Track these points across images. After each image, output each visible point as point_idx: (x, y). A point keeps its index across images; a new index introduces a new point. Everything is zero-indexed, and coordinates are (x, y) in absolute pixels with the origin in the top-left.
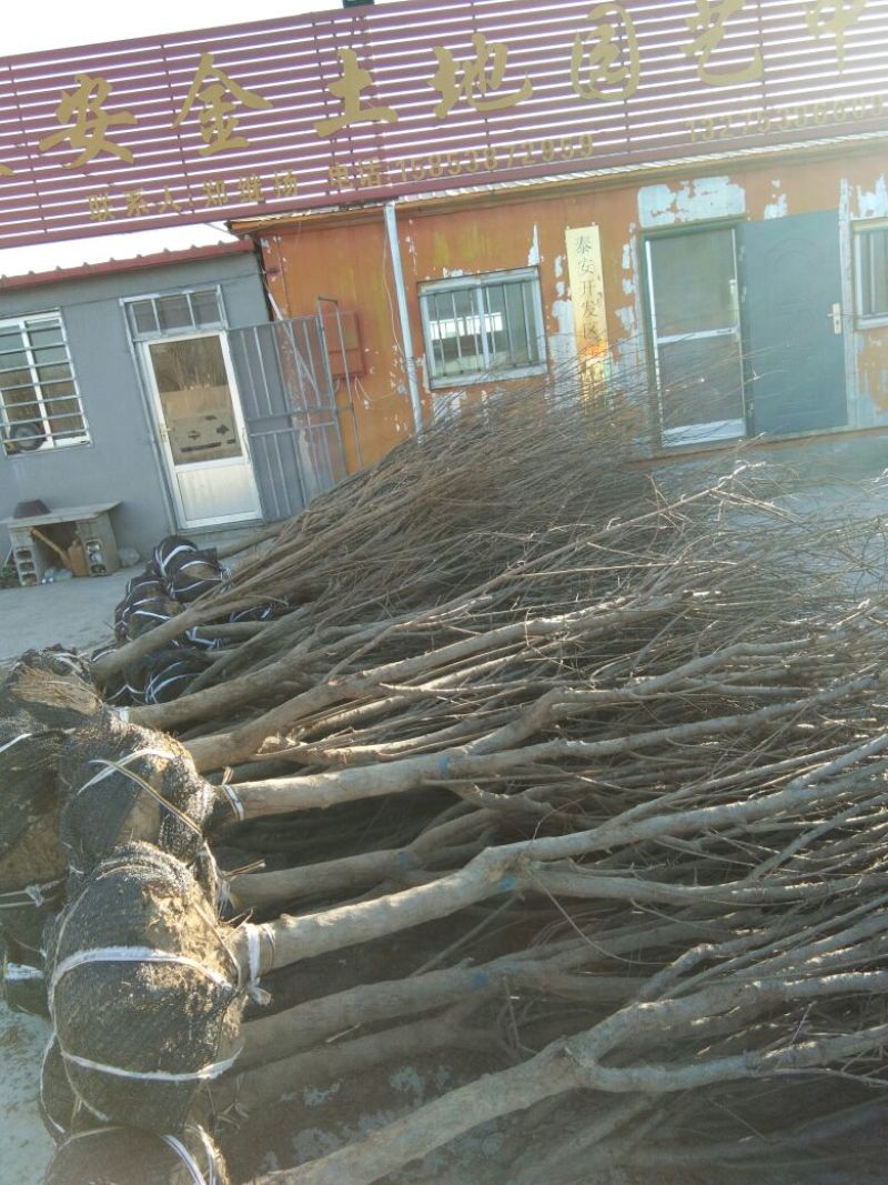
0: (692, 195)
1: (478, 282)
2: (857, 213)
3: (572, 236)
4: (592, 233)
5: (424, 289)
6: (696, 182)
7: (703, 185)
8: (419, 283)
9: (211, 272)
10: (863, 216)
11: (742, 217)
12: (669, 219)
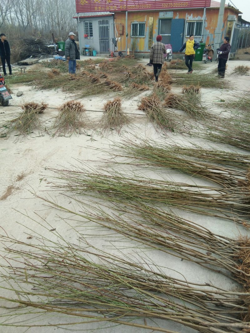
0: (166, 14)
1: (138, 23)
2: (188, 19)
3: (150, 18)
4: (152, 18)
5: (132, 23)
6: (167, 12)
7: (168, 13)
8: (131, 22)
9: (107, 18)
10: (189, 20)
11: (172, 18)
12: (163, 17)
